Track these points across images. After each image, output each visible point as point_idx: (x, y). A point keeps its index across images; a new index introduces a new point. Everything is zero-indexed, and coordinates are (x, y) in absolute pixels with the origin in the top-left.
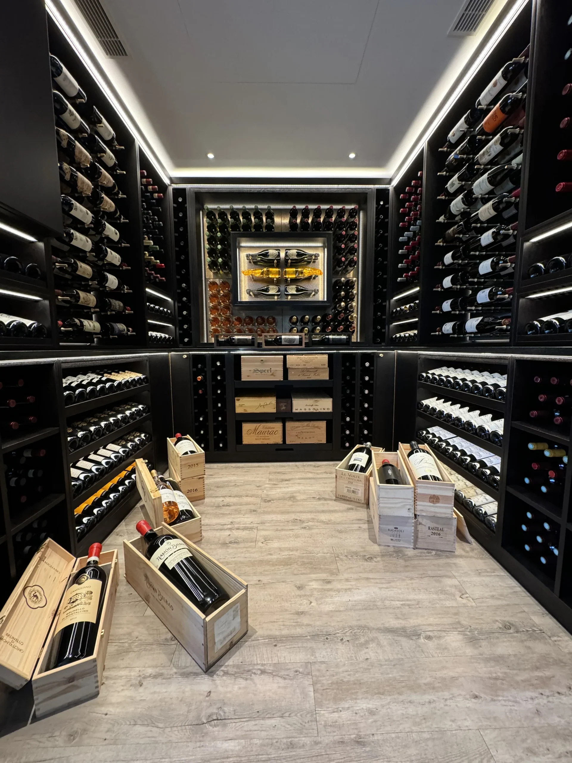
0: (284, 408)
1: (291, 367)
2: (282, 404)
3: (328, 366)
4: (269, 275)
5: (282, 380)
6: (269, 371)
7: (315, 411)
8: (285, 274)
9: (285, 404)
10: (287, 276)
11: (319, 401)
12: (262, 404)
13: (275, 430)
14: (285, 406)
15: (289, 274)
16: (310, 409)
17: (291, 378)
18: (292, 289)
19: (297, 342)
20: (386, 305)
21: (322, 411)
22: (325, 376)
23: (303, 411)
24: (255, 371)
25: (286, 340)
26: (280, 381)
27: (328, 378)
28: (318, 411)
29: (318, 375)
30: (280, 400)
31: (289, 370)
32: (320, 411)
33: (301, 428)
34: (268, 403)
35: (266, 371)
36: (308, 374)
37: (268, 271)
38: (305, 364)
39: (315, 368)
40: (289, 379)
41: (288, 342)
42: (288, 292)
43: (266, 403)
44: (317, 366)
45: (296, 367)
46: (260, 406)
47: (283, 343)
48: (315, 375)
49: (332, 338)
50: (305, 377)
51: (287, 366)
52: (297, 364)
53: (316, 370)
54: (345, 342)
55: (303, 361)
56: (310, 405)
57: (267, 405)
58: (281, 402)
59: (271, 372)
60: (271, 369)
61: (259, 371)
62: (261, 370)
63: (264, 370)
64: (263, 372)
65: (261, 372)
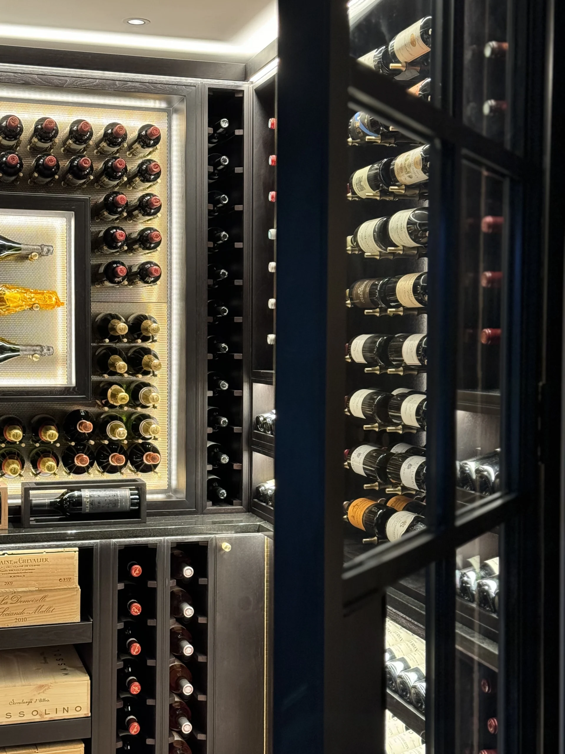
3: (79, 582)
11: (49, 687)
16: (22, 714)
20: (241, 398)
21: (60, 715)
22: (69, 612)
23: (3, 720)
27: (77, 618)
28: (47, 718)
29: (47, 611)
32: (52, 716)
36: (19, 608)
38: (10, 579)
39: (40, 591)
44: (47, 584)
48: (38, 610)
49: (91, 497)
50: (7, 618)
53: (42, 595)
54: (128, 507)
55: (4, 572)
56: (24, 702)
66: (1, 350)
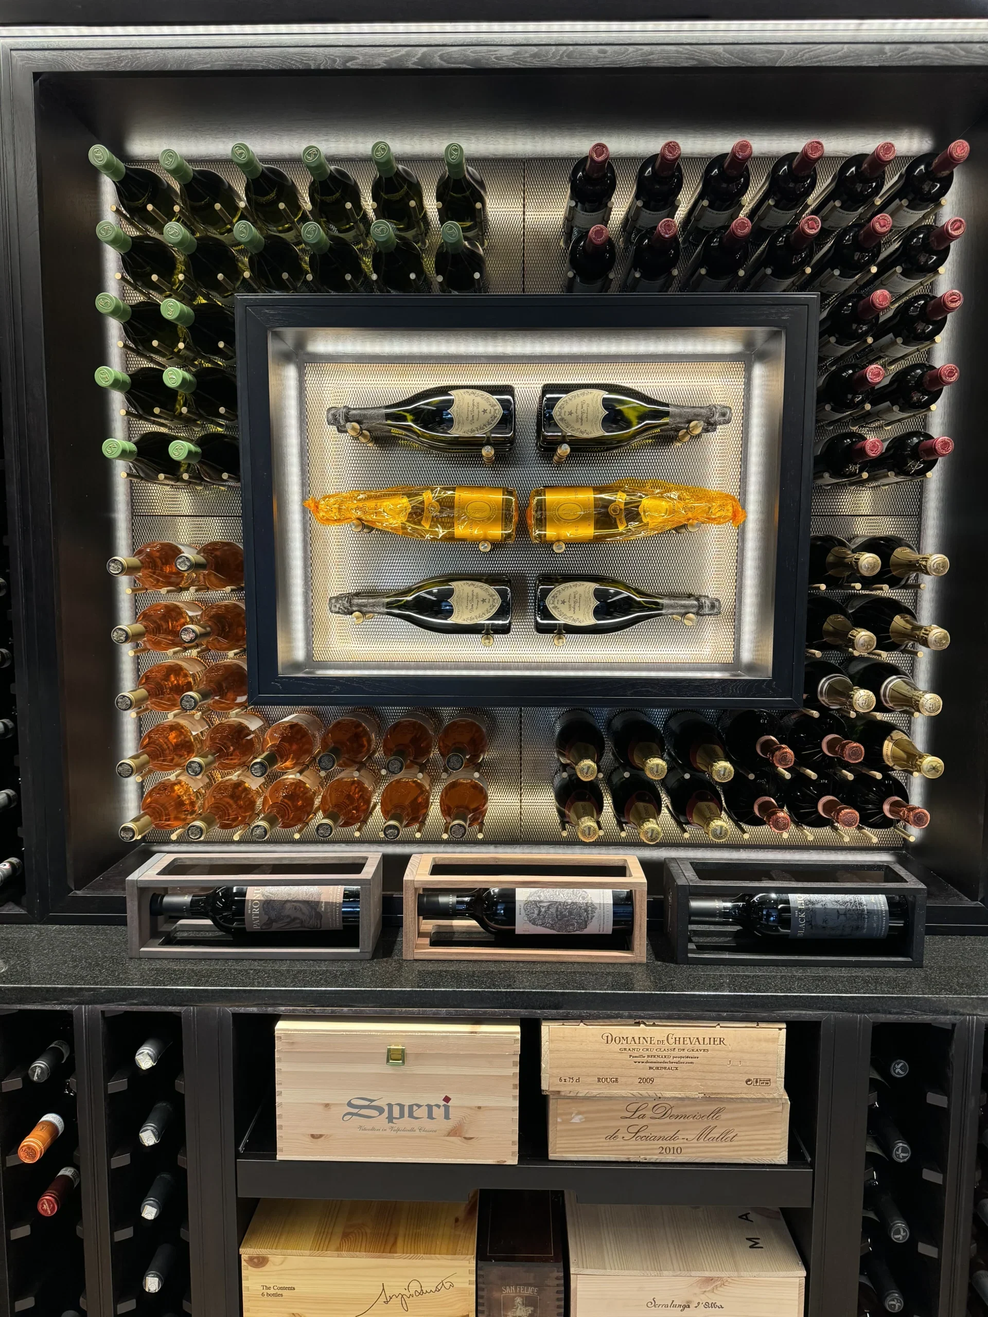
1: (565, 1089)
2: (509, 1291)
3: (787, 1087)
4: (449, 523)
5: (514, 1161)
6: (438, 1113)
8: (541, 522)
9: (530, 1291)
10: (550, 533)
11: (723, 1282)
12: (396, 1286)
15: (560, 520)
17: (565, 1147)
18: (574, 603)
19: (603, 924)
24: (355, 1109)
25: (537, 910)
26: (501, 1167)
27: (782, 1158)
29: (723, 1137)
30: (495, 1270)
31: (553, 1106)
34: (429, 1285)
35: (422, 1112)
36: (666, 1127)
37: (447, 505)
38: (651, 1074)
39: (708, 1099)
40: (552, 1156)
41: (552, 928)
42: (552, 617)
43: (415, 1287)
44: (722, 1087)
45: (595, 1092)
46: (383, 1298)
47: (522, 926)
48: (704, 1135)
49: (811, 912)
50: (644, 1145)
51: (546, 1085)
52: (601, 1072)
53: (714, 1107)
54: (883, 932)
55: (637, 1059)
56: (673, 1305)
57: (422, 1293)
58: (505, 1281)
59: (447, 1117)
60: (447, 1099)
61: (380, 1110)
62: (390, 1106)
63: (411, 1107)
64: (402, 1115)
65: (390, 1119)
66: (627, 605)
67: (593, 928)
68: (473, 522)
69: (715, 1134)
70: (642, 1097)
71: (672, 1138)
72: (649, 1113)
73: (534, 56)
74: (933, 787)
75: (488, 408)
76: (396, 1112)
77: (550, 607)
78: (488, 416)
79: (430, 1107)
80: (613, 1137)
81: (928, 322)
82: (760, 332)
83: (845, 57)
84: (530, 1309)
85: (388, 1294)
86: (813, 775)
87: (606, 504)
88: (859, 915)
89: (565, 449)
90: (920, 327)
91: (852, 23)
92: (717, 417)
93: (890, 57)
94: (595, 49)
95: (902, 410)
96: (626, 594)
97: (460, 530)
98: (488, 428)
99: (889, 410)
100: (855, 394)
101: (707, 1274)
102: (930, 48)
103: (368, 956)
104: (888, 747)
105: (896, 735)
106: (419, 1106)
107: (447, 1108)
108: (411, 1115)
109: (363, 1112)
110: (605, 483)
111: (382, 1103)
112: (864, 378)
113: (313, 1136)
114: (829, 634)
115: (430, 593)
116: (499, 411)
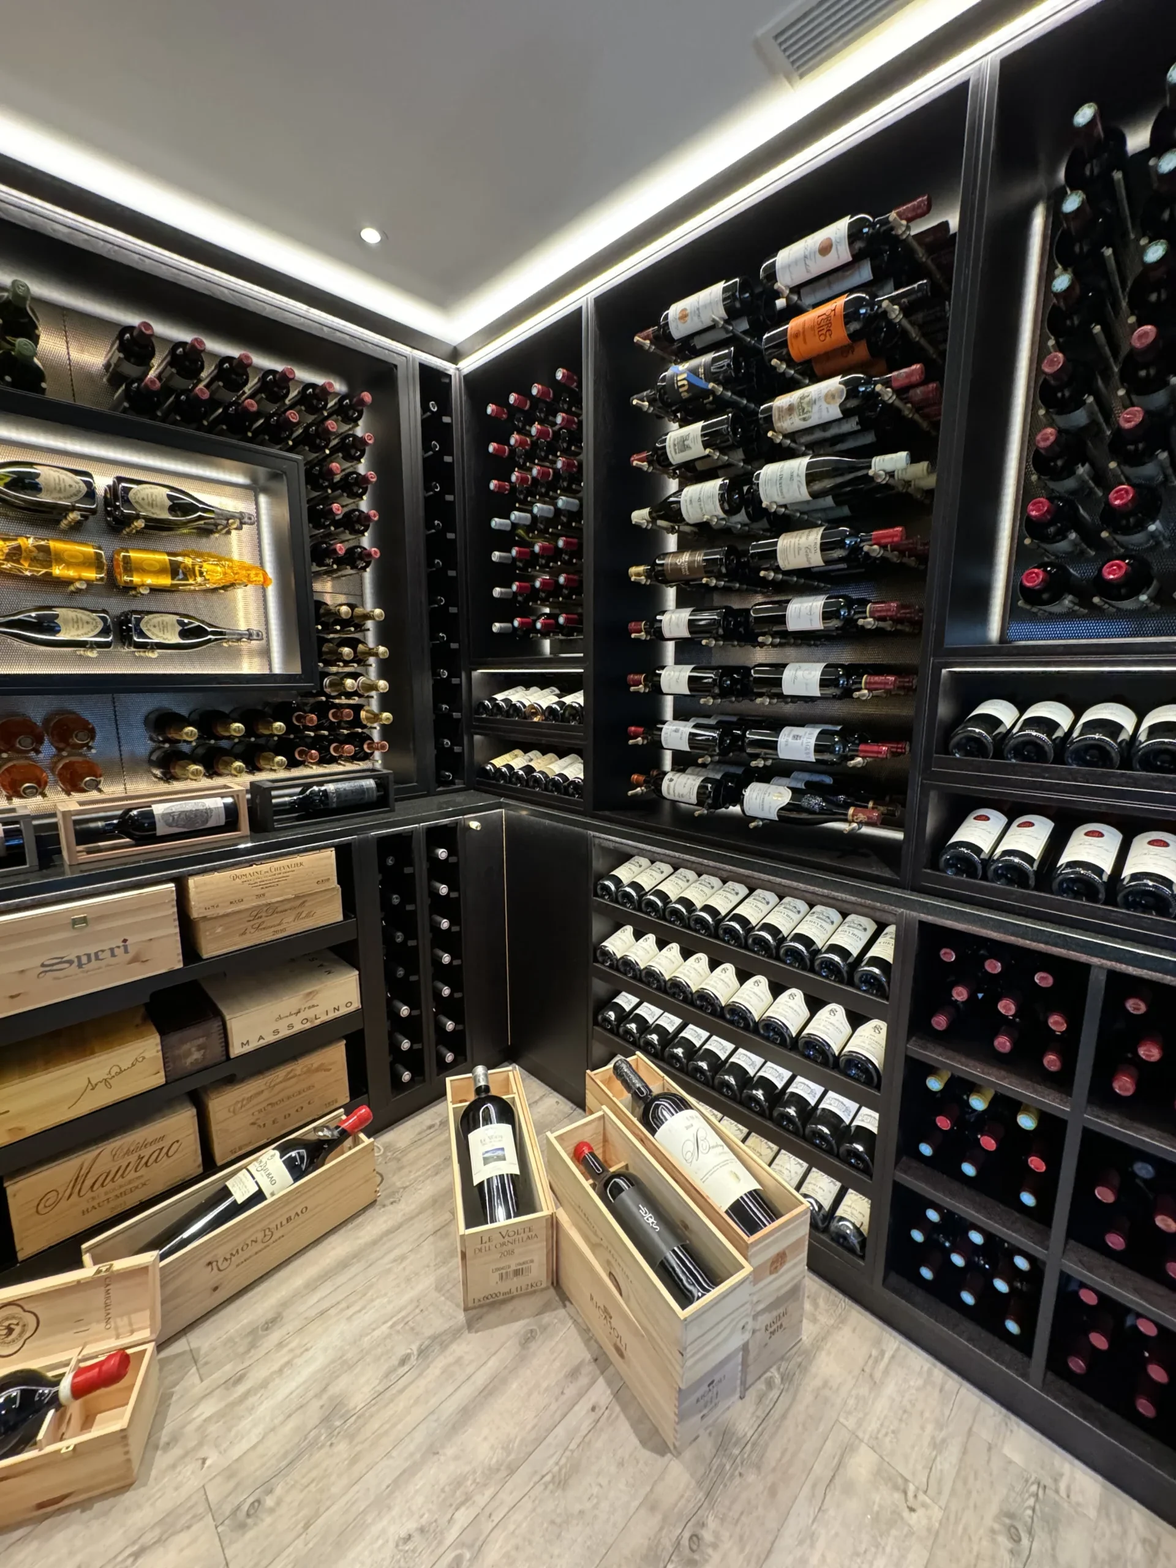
0: (196, 1055)
1: (207, 913)
2: (185, 1046)
3: (339, 882)
4: (47, 565)
5: (179, 966)
6: (119, 951)
7: (308, 1026)
8: (128, 571)
9: (199, 1041)
10: (136, 579)
11: (316, 993)
12: (99, 1076)
13: (166, 1144)
14: (200, 1048)
15: (144, 572)
16: (291, 1026)
17: (211, 948)
18: (164, 627)
19: (218, 819)
21: (332, 1015)
22: (332, 912)
23: (270, 1038)
24: (48, 968)
25: (171, 818)
26: (172, 973)
27: (340, 918)
28: (318, 1022)
29: (307, 916)
30: (174, 1038)
31: (200, 926)
32: (324, 1018)
33: (266, 1095)
34: (127, 1064)
35: (106, 955)
36: (275, 919)
37: (44, 550)
38: (263, 891)
39: (297, 897)
40: (205, 956)
41: (184, 826)
42: (147, 637)
43: (116, 1070)
44: (304, 889)
45: (229, 910)
46: (90, 1087)
47: (161, 830)
48: (298, 917)
49: (337, 791)
50: (264, 932)
51: (195, 914)
52: (232, 898)
53: (301, 901)
54: (375, 798)
55: (254, 885)
56: (291, 1014)
57: (122, 1071)
58: (183, 1042)
59: (126, 951)
60: (125, 941)
61: (70, 962)
62: (79, 958)
63: (96, 954)
64: (89, 960)
65: (80, 965)
66: (199, 632)
67: (211, 824)
68: (69, 565)
69: (304, 915)
70: (259, 906)
71: (279, 924)
72: (264, 914)
73: (86, 240)
74: (386, 730)
75: (74, 484)
76: (84, 960)
77: (144, 629)
78: (73, 490)
79: (112, 950)
80: (244, 933)
81: (360, 487)
82: (261, 471)
83: (302, 324)
84: (202, 1052)
85: (93, 1082)
86: (326, 733)
87: (179, 564)
88: (362, 791)
89: (140, 524)
90: (355, 489)
91: (305, 307)
92: (246, 520)
93: (325, 333)
94: (137, 256)
95: (351, 533)
96: (197, 624)
97: (57, 571)
98: (74, 499)
99: (343, 532)
100: (326, 519)
101: (309, 990)
102: (348, 337)
103: (37, 868)
104: (363, 714)
105: (366, 708)
106: (103, 951)
107: (126, 947)
108: (97, 958)
109: (55, 967)
110: (175, 550)
111: (72, 957)
112: (331, 509)
113: (12, 997)
114: (327, 653)
115: (30, 616)
116: (84, 489)
